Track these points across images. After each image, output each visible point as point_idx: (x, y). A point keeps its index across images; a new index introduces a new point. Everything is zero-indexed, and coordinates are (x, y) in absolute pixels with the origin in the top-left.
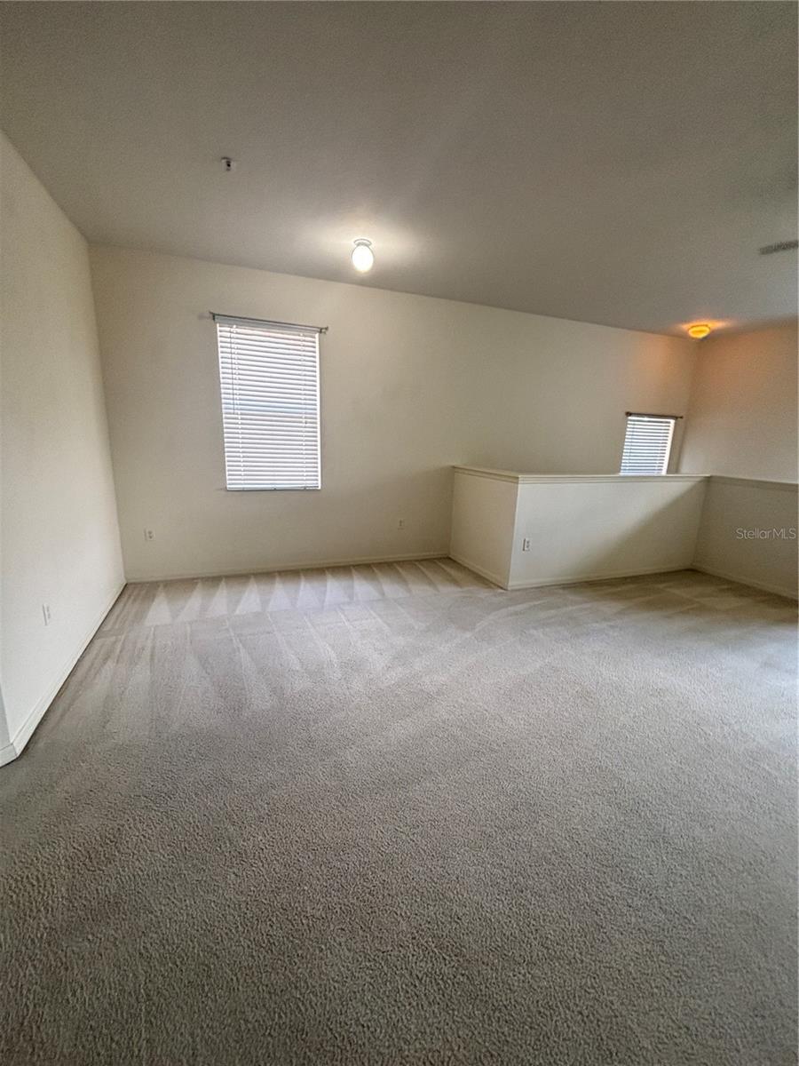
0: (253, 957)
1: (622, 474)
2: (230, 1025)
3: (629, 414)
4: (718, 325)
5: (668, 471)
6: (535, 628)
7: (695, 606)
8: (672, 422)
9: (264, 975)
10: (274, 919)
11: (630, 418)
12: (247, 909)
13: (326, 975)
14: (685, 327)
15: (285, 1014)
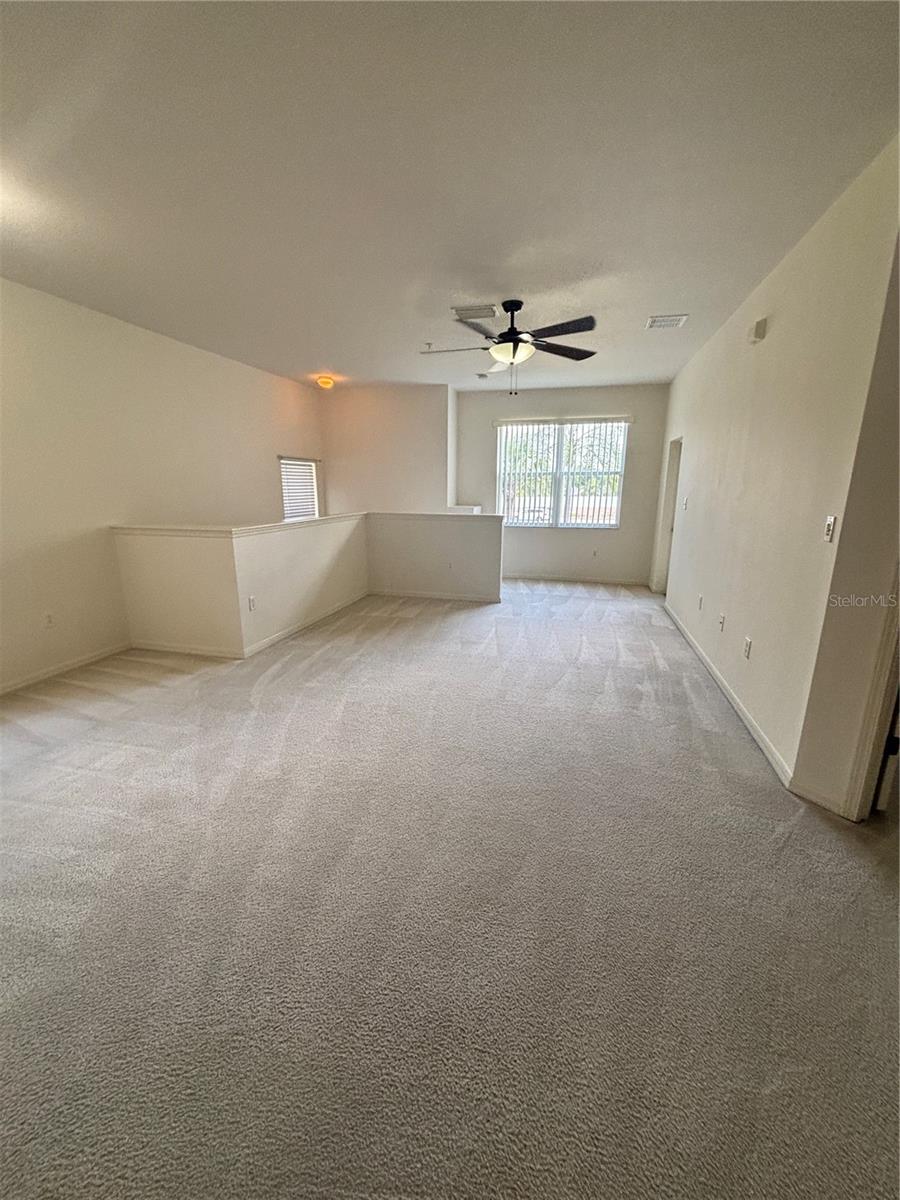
0: (378, 1052)
1: (287, 521)
2: (418, 1095)
3: (281, 458)
4: (339, 378)
5: (320, 515)
6: (307, 681)
7: (395, 622)
8: (313, 464)
9: (401, 1047)
10: (364, 1018)
11: (282, 461)
12: (332, 1041)
13: (438, 994)
14: (314, 377)
15: (443, 1040)
